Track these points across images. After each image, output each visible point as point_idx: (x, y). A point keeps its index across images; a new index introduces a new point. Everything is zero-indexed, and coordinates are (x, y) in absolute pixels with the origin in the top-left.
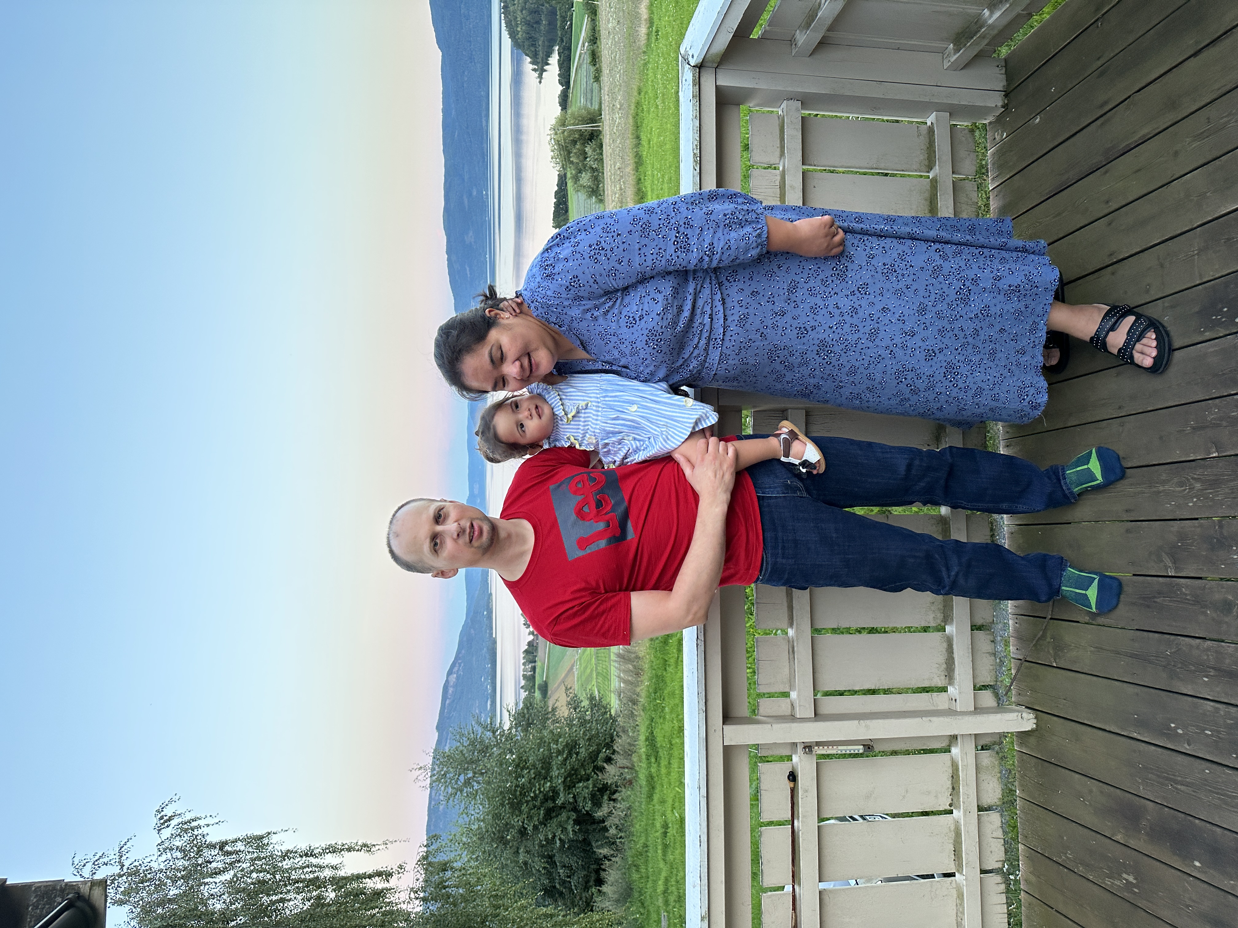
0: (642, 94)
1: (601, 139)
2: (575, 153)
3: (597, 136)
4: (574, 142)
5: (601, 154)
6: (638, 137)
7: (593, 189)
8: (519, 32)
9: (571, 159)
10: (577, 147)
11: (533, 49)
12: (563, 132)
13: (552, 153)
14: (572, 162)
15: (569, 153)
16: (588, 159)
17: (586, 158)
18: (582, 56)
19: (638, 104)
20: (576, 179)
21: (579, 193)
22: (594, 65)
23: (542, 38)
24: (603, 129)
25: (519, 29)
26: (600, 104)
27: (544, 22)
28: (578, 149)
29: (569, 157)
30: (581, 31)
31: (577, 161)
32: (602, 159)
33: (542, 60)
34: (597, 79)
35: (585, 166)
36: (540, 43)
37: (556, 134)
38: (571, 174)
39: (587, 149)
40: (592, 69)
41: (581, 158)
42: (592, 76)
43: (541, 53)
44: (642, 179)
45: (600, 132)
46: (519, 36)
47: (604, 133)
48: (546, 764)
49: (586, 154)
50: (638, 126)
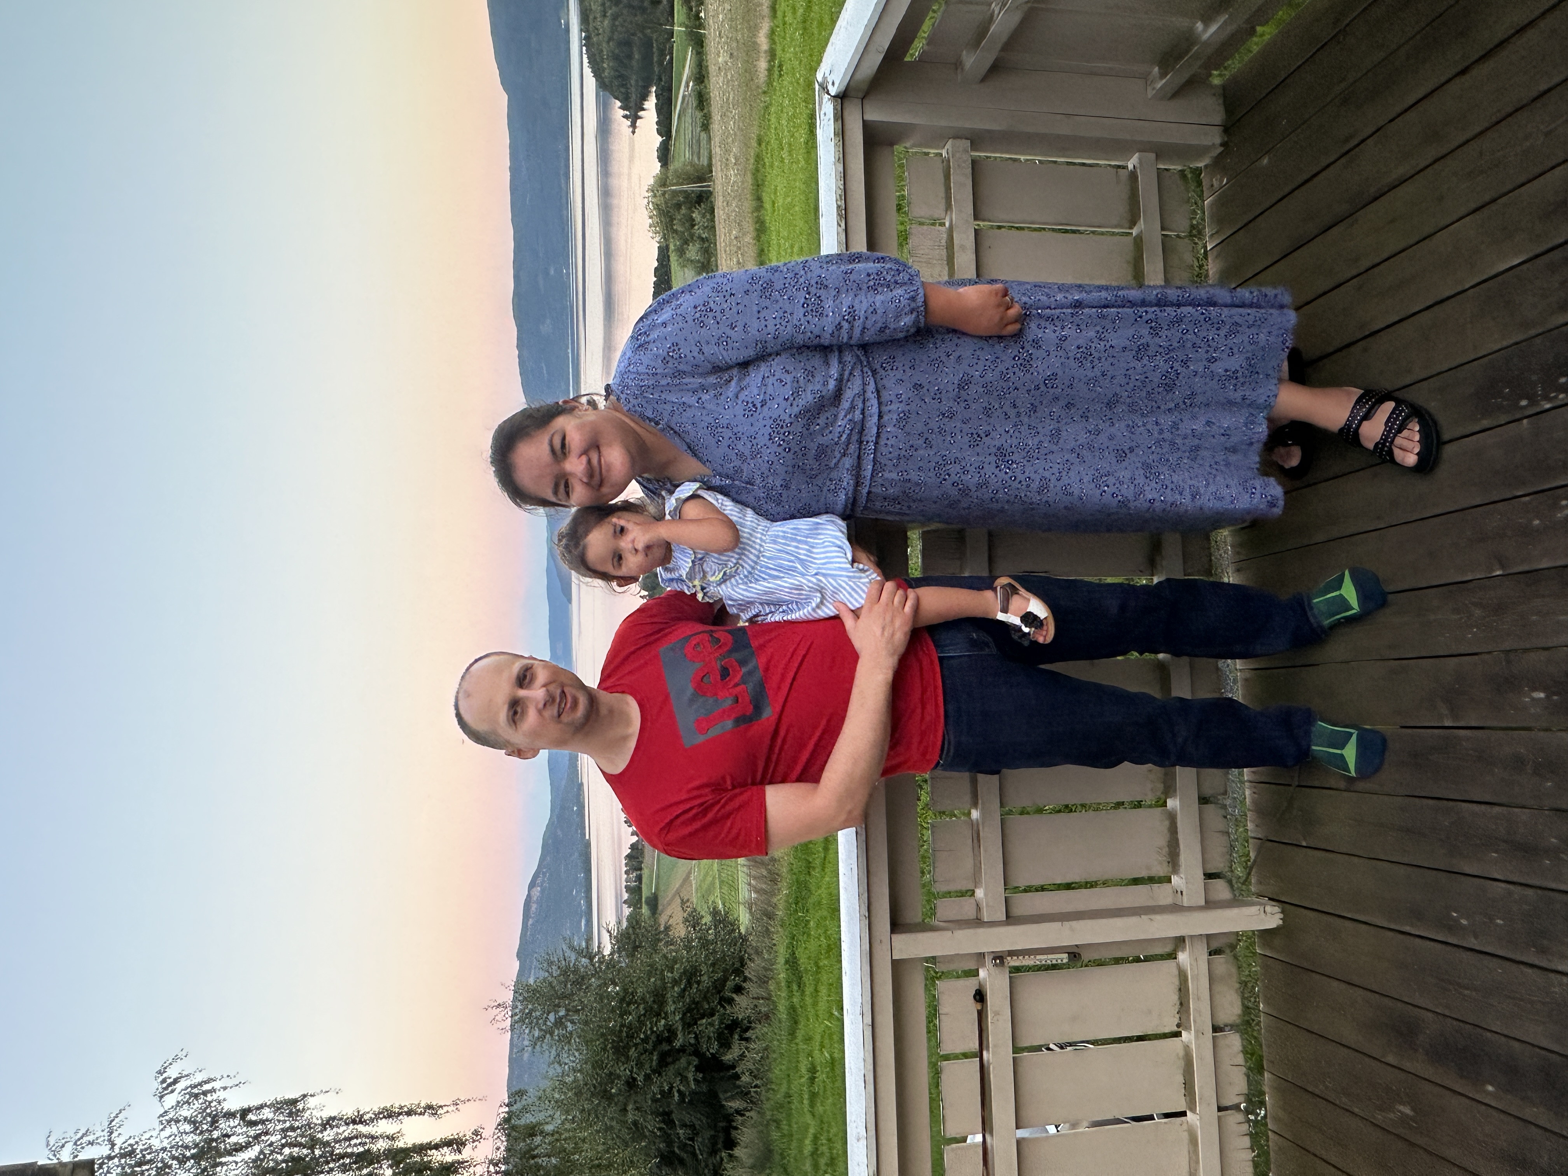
0: (764, 144)
1: (711, 202)
2: (680, 220)
3: (707, 199)
4: (678, 206)
5: (713, 220)
6: (759, 199)
7: (703, 263)
8: (605, 68)
9: (675, 227)
10: (682, 211)
11: (623, 90)
12: (664, 194)
13: (650, 221)
14: (676, 231)
15: (672, 219)
16: (696, 227)
17: (694, 225)
18: (686, 99)
19: (759, 158)
20: (681, 252)
21: (686, 269)
22: (702, 110)
23: (634, 77)
24: (714, 189)
25: (605, 65)
26: (710, 158)
27: (636, 57)
28: (683, 214)
29: (672, 225)
30: (684, 67)
31: (683, 229)
32: (714, 227)
33: (636, 105)
34: (706, 127)
35: (692, 236)
36: (633, 82)
37: (655, 196)
38: (675, 245)
39: (694, 215)
40: (699, 114)
41: (687, 225)
42: (699, 124)
43: (634, 96)
44: (766, 249)
45: (711, 193)
46: (606, 74)
47: (715, 194)
48: (659, 997)
49: (694, 220)
50: (758, 185)
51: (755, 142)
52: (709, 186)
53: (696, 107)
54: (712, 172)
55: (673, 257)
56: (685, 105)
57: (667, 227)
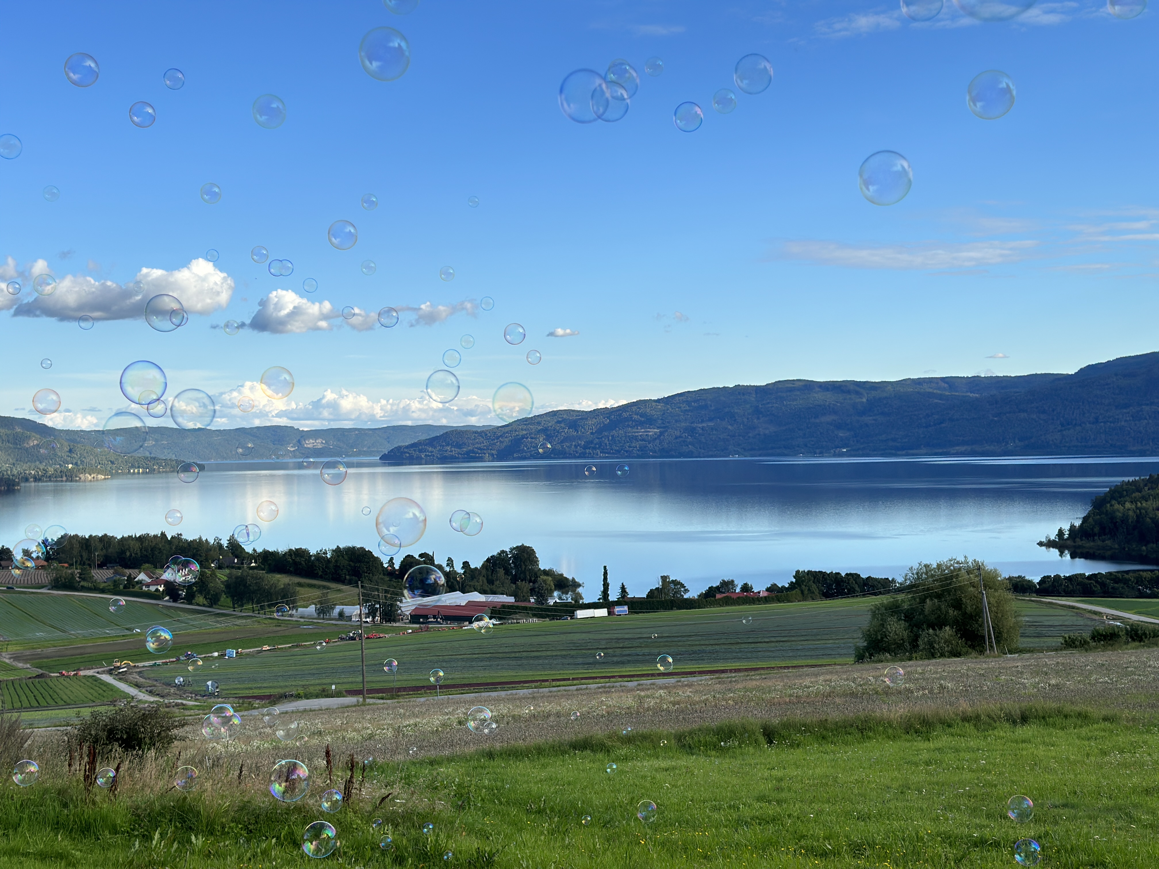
1: (967, 654)
2: (939, 608)
3: (973, 647)
4: (958, 605)
5: (942, 655)
7: (880, 640)
8: (1123, 505)
9: (928, 600)
10: (951, 611)
11: (1097, 530)
12: (974, 584)
13: (935, 566)
14: (923, 601)
15: (939, 596)
16: (931, 631)
17: (934, 629)
18: (1097, 617)
20: (894, 609)
21: (868, 616)
22: (1093, 638)
24: (988, 657)
25: (1128, 505)
26: (1020, 651)
28: (947, 612)
29: (931, 597)
30: (1139, 613)
31: (926, 612)
32: (933, 656)
33: (1079, 547)
34: (1070, 644)
35: (919, 625)
37: (969, 572)
38: (903, 601)
39: (947, 628)
40: (1087, 635)
41: (933, 618)
42: (1073, 635)
43: (1091, 542)
45: (982, 652)
46: (1117, 506)
47: (981, 658)
49: (940, 629)
50: (1044, 718)
51: (1105, 712)
52: (991, 647)
53: (1097, 631)
54: (1011, 652)
55: (884, 599)
56: (1088, 615)
57: (928, 589)
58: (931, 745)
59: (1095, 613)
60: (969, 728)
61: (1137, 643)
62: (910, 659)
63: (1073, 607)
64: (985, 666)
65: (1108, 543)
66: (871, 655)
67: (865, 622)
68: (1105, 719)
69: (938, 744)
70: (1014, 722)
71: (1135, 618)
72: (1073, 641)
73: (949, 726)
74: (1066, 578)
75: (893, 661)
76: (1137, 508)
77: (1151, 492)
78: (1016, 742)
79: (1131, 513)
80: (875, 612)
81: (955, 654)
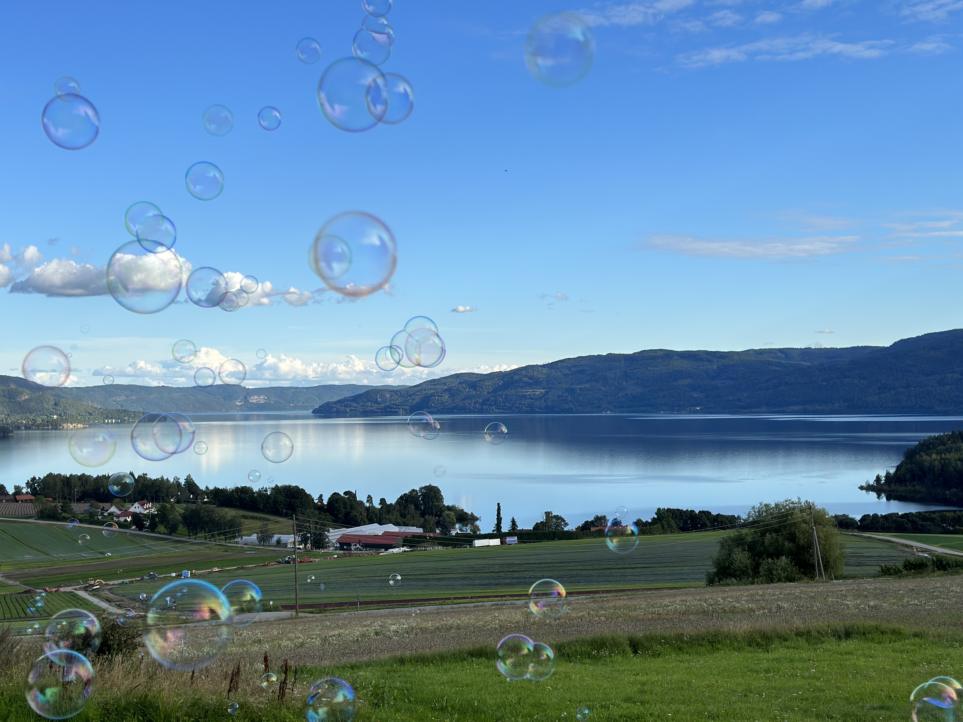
1: (799, 579)
2: (777, 541)
3: (805, 574)
4: (792, 538)
5: (779, 580)
7: (729, 567)
8: (930, 456)
9: (767, 534)
10: (786, 544)
11: (908, 476)
12: (805, 522)
13: (773, 505)
14: (763, 534)
15: (777, 531)
16: (770, 560)
17: (773, 559)
18: (906, 549)
20: (739, 541)
21: (718, 548)
22: (905, 567)
24: (817, 582)
25: (934, 456)
26: (845, 578)
28: (783, 545)
29: (770, 531)
31: (766, 544)
32: (772, 581)
33: (893, 490)
34: (886, 572)
35: (760, 555)
37: (802, 511)
39: (784, 558)
40: (900, 565)
41: (772, 549)
42: (890, 564)
43: (903, 487)
45: (812, 578)
46: (925, 457)
47: (812, 583)
49: (778, 558)
50: (864, 634)
51: (915, 629)
52: (820, 574)
53: (908, 561)
54: (836, 578)
55: (731, 533)
56: (900, 548)
57: (767, 525)
58: (770, 656)
59: (907, 546)
60: (802, 642)
61: (941, 572)
62: (752, 583)
63: (888, 541)
64: (815, 589)
65: (918, 487)
66: (720, 580)
67: (715, 552)
68: (916, 635)
69: (776, 655)
70: (840, 638)
71: (940, 550)
72: (889, 570)
73: (785, 640)
74: (883, 517)
75: (738, 584)
76: (942, 459)
77: (954, 445)
78: (841, 654)
79: (936, 463)
80: (723, 544)
81: (790, 579)
